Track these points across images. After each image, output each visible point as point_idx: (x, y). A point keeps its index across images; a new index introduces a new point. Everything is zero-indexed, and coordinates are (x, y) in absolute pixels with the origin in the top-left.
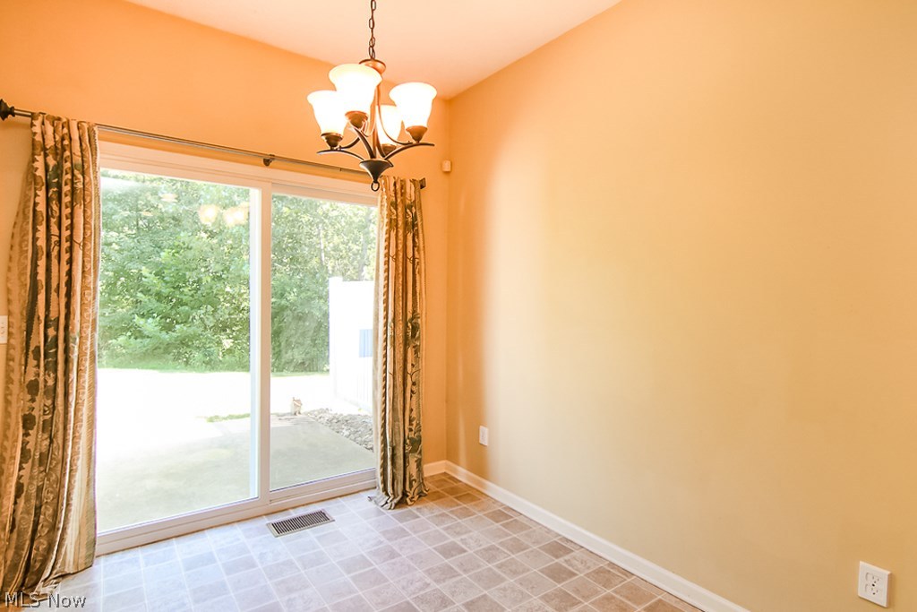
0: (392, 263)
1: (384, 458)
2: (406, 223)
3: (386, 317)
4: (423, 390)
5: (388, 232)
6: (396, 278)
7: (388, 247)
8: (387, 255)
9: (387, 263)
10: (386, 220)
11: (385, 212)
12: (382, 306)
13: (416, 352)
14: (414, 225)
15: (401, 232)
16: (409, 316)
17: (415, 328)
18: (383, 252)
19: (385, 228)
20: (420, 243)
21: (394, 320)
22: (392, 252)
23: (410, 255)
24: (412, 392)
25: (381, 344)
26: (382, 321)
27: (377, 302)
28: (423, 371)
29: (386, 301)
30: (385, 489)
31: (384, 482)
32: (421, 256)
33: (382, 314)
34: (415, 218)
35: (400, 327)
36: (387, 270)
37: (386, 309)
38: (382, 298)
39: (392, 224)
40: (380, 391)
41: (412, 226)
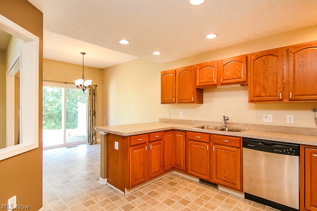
0: (90, 101)
1: (88, 136)
2: (93, 93)
3: (89, 111)
4: (96, 124)
5: (89, 95)
6: (91, 104)
7: (89, 98)
8: (89, 99)
9: (89, 101)
10: (89, 93)
11: (89, 92)
12: (88, 109)
13: (95, 117)
14: (94, 93)
15: (92, 95)
16: (93, 110)
17: (95, 113)
18: (88, 99)
19: (89, 94)
20: (96, 97)
21: (90, 111)
22: (90, 99)
23: (94, 99)
24: (94, 125)
25: (88, 116)
26: (88, 111)
27: (87, 108)
28: (96, 121)
29: (89, 108)
30: (88, 142)
31: (88, 141)
32: (96, 99)
33: (88, 110)
34: (95, 92)
35: (91, 112)
36: (89, 102)
37: (89, 109)
38: (88, 107)
39: (90, 94)
40: (88, 124)
41: (94, 94)
